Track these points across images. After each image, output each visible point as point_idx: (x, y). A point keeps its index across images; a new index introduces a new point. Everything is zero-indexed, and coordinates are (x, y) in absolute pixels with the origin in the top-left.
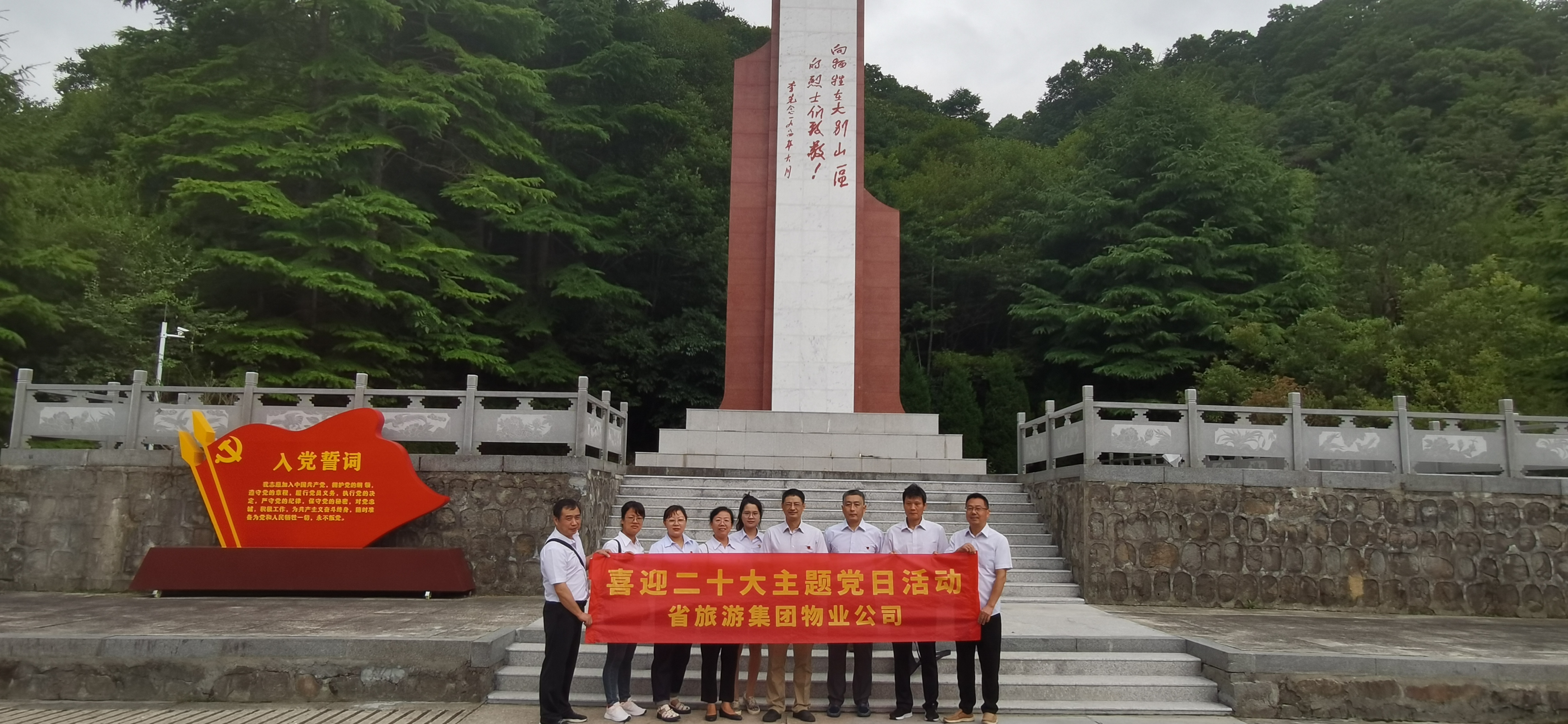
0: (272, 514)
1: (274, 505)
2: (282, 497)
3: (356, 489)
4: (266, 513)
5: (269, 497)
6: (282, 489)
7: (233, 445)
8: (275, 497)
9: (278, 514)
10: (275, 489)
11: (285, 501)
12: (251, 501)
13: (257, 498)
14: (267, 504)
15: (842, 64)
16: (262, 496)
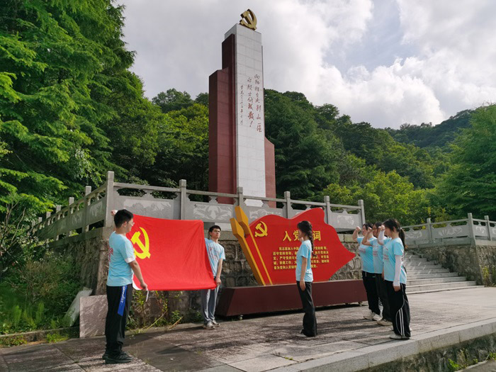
0: (285, 265)
1: (286, 260)
2: (289, 255)
3: (321, 250)
4: (282, 265)
5: (283, 256)
6: (288, 251)
7: (262, 226)
8: (285, 256)
9: (288, 265)
10: (285, 251)
11: (290, 258)
12: (275, 258)
13: (278, 256)
14: (282, 260)
15: (258, 83)
16: (279, 255)
